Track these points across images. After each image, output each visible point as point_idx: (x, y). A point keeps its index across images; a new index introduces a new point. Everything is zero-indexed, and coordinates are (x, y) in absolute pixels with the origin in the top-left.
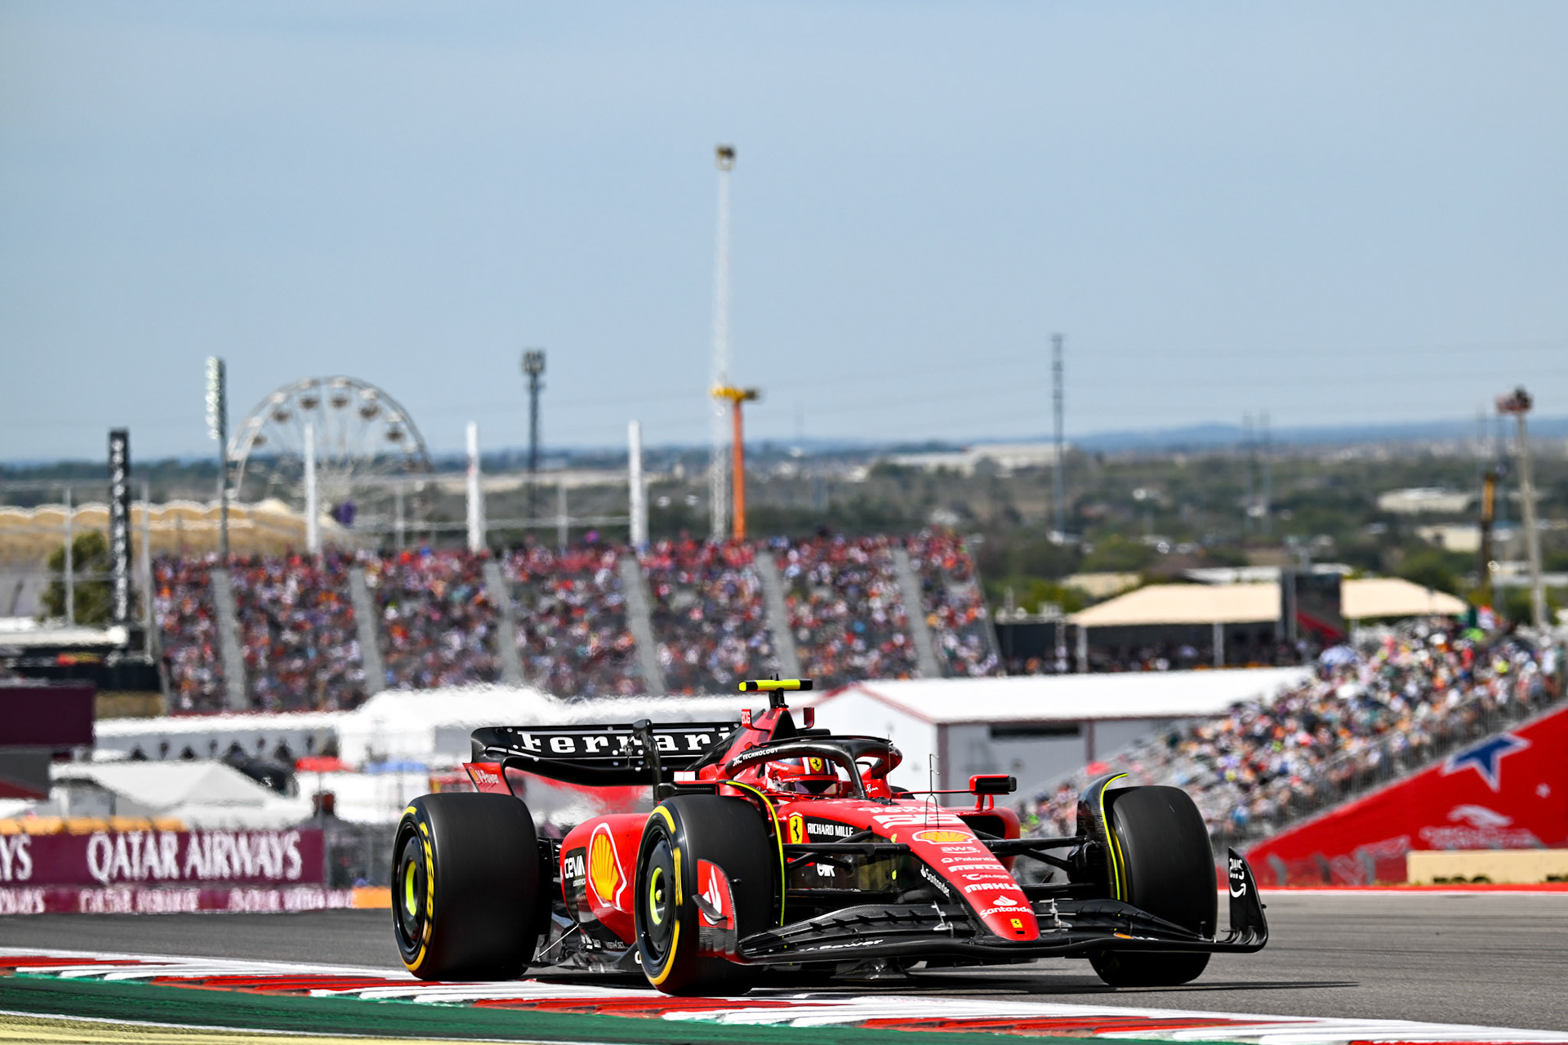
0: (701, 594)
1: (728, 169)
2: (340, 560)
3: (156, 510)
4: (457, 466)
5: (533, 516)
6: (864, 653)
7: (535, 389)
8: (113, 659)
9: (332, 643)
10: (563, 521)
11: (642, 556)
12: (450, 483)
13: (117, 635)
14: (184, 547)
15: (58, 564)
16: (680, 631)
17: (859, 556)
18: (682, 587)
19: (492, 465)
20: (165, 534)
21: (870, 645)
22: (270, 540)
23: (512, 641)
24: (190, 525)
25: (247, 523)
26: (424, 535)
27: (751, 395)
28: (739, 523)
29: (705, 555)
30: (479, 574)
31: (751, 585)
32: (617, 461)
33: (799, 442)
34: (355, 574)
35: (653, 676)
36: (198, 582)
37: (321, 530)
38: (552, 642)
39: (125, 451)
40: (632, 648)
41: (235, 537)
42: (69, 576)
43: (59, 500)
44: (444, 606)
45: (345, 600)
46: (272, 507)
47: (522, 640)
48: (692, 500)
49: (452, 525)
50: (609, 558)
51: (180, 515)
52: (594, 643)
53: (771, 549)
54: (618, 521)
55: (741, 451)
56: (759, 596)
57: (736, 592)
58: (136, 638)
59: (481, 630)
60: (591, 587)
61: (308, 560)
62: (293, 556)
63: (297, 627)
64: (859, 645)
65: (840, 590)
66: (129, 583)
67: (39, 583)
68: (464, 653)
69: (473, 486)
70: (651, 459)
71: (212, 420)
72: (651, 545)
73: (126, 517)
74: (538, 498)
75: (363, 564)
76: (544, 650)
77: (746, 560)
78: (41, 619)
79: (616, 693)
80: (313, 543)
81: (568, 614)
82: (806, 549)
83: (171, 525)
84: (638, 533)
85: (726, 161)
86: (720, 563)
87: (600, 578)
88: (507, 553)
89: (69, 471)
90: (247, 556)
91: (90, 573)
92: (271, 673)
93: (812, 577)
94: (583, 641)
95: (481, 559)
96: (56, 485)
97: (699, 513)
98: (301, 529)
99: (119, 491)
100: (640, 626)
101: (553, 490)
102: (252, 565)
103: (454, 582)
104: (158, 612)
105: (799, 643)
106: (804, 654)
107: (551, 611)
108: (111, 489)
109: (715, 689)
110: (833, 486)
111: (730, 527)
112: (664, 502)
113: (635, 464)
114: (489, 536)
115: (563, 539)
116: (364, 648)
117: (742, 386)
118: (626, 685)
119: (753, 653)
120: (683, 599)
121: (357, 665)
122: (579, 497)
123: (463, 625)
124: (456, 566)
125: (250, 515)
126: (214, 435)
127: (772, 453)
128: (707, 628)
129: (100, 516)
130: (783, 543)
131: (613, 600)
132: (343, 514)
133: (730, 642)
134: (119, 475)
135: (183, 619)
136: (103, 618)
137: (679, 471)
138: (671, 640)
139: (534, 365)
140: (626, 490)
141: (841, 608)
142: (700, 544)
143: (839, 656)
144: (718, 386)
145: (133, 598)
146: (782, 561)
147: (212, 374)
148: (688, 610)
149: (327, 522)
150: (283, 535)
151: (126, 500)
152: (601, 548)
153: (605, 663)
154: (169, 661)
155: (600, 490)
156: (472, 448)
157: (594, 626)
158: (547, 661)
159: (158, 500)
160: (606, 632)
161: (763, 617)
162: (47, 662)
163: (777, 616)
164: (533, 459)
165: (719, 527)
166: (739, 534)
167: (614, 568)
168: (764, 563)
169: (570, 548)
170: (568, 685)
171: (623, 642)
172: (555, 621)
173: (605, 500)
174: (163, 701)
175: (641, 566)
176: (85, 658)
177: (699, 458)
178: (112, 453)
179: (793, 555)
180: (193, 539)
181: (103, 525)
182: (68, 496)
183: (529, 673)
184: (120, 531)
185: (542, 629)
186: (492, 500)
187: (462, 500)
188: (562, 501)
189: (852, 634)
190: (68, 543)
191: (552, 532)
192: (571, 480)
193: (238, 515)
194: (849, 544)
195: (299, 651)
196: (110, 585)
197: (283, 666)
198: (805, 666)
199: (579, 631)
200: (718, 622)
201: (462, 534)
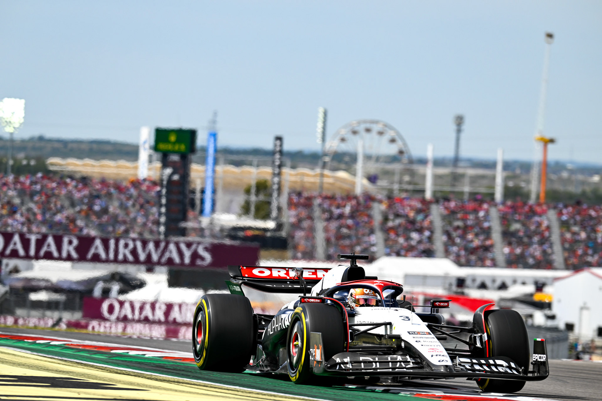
0: (524, 225)
1: (549, 43)
2: (369, 198)
3: (293, 172)
4: (423, 162)
5: (453, 185)
6: (592, 256)
7: (459, 131)
8: (269, 234)
9: (364, 235)
10: (467, 189)
11: (501, 207)
12: (420, 169)
13: (271, 224)
14: (304, 188)
15: (248, 191)
16: (514, 239)
17: (593, 213)
18: (517, 221)
19: (438, 163)
20: (295, 182)
21: (595, 252)
22: (341, 188)
23: (440, 239)
24: (306, 179)
25: (331, 180)
26: (406, 191)
27: (552, 141)
28: (542, 195)
29: (526, 208)
30: (429, 209)
31: (545, 224)
32: (492, 165)
33: (572, 162)
34: (375, 205)
35: (500, 259)
36: (308, 203)
37: (363, 185)
38: (458, 240)
39: (281, 145)
40: (492, 246)
41: (326, 186)
42: (253, 198)
43: (250, 164)
44: (412, 222)
45: (370, 216)
46: (342, 174)
47: (444, 238)
48: (523, 185)
49: (418, 187)
50: (485, 206)
51: (303, 175)
52: (477, 243)
53: (555, 208)
54: (490, 191)
55: (545, 164)
56: (548, 228)
57: (539, 224)
58: (279, 227)
59: (427, 233)
60: (477, 218)
61: (356, 197)
62: (349, 197)
63: (349, 227)
64: (590, 252)
65: (584, 228)
66: (279, 203)
67: (240, 199)
68: (420, 242)
69: (429, 172)
70: (507, 166)
71: (319, 135)
72: (504, 203)
73: (279, 174)
74: (456, 178)
75: (380, 202)
76: (454, 244)
77: (544, 212)
78: (240, 215)
79: (483, 266)
80: (358, 191)
81: (466, 229)
82: (570, 209)
83: (298, 179)
84: (498, 196)
85: (549, 39)
86: (532, 212)
87: (481, 214)
88: (442, 201)
89: (256, 152)
90: (329, 194)
91: (262, 197)
92: (337, 245)
93: (572, 221)
94: (472, 241)
95: (430, 202)
96: (250, 158)
97: (525, 190)
98: (353, 184)
99: (277, 163)
100: (496, 236)
101: (463, 176)
102: (332, 198)
103: (419, 211)
104: (289, 216)
105: (564, 249)
106: (566, 254)
107: (458, 228)
108: (273, 162)
109: (527, 266)
110: (583, 183)
111: (538, 197)
112: (511, 184)
113: (499, 167)
114: (434, 193)
115: (466, 197)
116: (377, 238)
117: (548, 136)
118: (488, 262)
119: (544, 252)
120: (516, 226)
121: (373, 245)
122: (474, 179)
123: (420, 231)
124: (419, 205)
125: (333, 177)
126: (319, 141)
127: (559, 167)
128: (526, 240)
129: (267, 173)
130: (561, 206)
131: (486, 225)
132: (372, 179)
133: (535, 246)
134: (277, 156)
135: (300, 221)
136: (266, 217)
137: (518, 171)
138: (510, 244)
139: (459, 121)
140: (494, 178)
141: (583, 235)
142: (525, 204)
143: (581, 256)
144: (538, 135)
145: (279, 209)
146: (560, 214)
147: (321, 116)
148: (517, 231)
149: (365, 182)
150: (346, 186)
151: (280, 166)
152: (482, 202)
153: (480, 252)
154: (293, 237)
155: (483, 177)
156: (430, 154)
157: (477, 235)
158: (455, 249)
159: (293, 167)
160: (482, 237)
161: (550, 237)
162: (241, 234)
163: (555, 237)
164: (456, 161)
165: (533, 196)
166: (542, 200)
167: (487, 212)
168: (552, 214)
169: (469, 200)
170: (463, 260)
171: (488, 243)
172: (459, 232)
173: (485, 182)
174: (289, 253)
175: (499, 210)
176: (257, 233)
177: (526, 167)
178: (275, 145)
179: (565, 211)
180: (308, 185)
181: (268, 177)
182: (255, 163)
183: (447, 254)
184: (276, 180)
185: (454, 234)
186: (437, 177)
187: (424, 177)
188: (467, 180)
189: (588, 247)
190: (253, 183)
191: (462, 193)
192: (471, 172)
193: (328, 176)
194: (589, 208)
195: (349, 237)
196: (269, 203)
197: (342, 242)
198: (566, 260)
199: (470, 237)
200: (530, 237)
201: (423, 191)
